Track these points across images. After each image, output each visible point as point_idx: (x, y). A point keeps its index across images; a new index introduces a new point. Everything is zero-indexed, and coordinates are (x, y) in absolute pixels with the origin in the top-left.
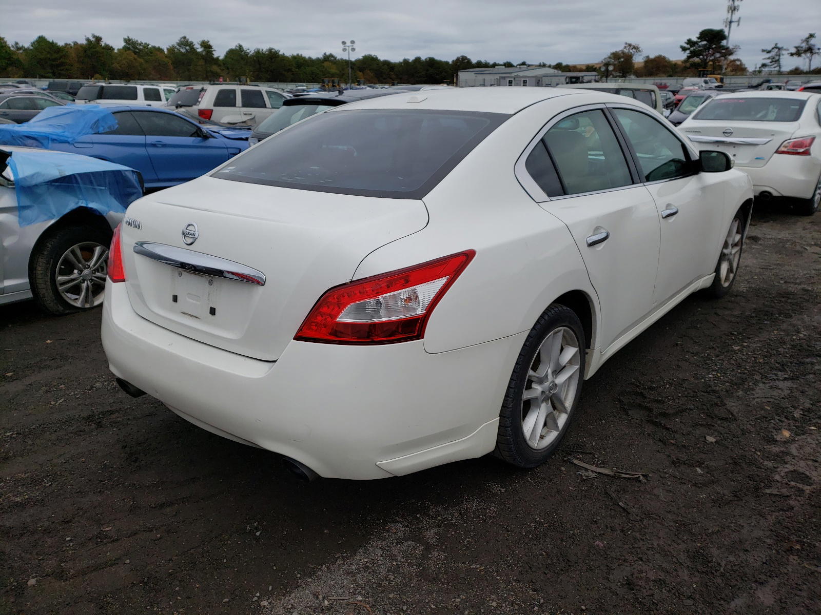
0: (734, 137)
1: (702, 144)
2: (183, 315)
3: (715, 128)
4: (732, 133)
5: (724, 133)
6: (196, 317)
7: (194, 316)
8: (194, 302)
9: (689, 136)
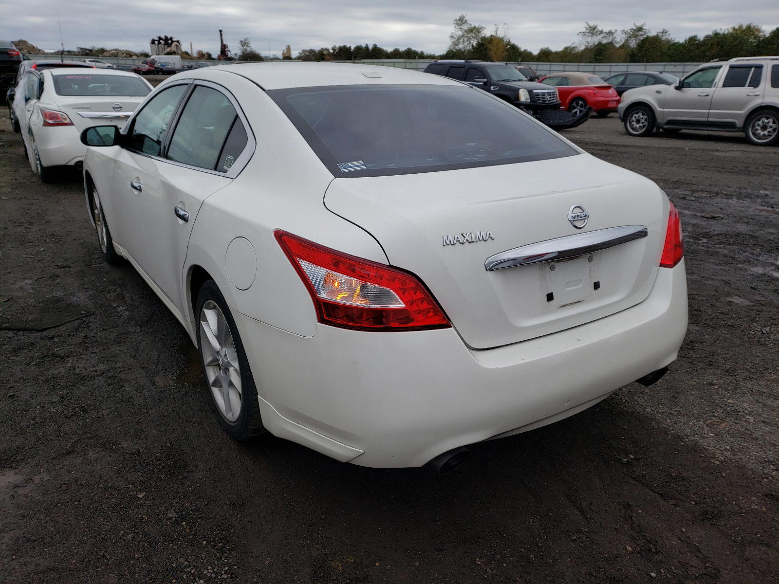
0: (123, 112)
1: (94, 120)
2: (563, 308)
3: (105, 103)
4: (121, 108)
5: (114, 108)
6: (579, 302)
7: (576, 302)
8: (575, 287)
9: (79, 113)
